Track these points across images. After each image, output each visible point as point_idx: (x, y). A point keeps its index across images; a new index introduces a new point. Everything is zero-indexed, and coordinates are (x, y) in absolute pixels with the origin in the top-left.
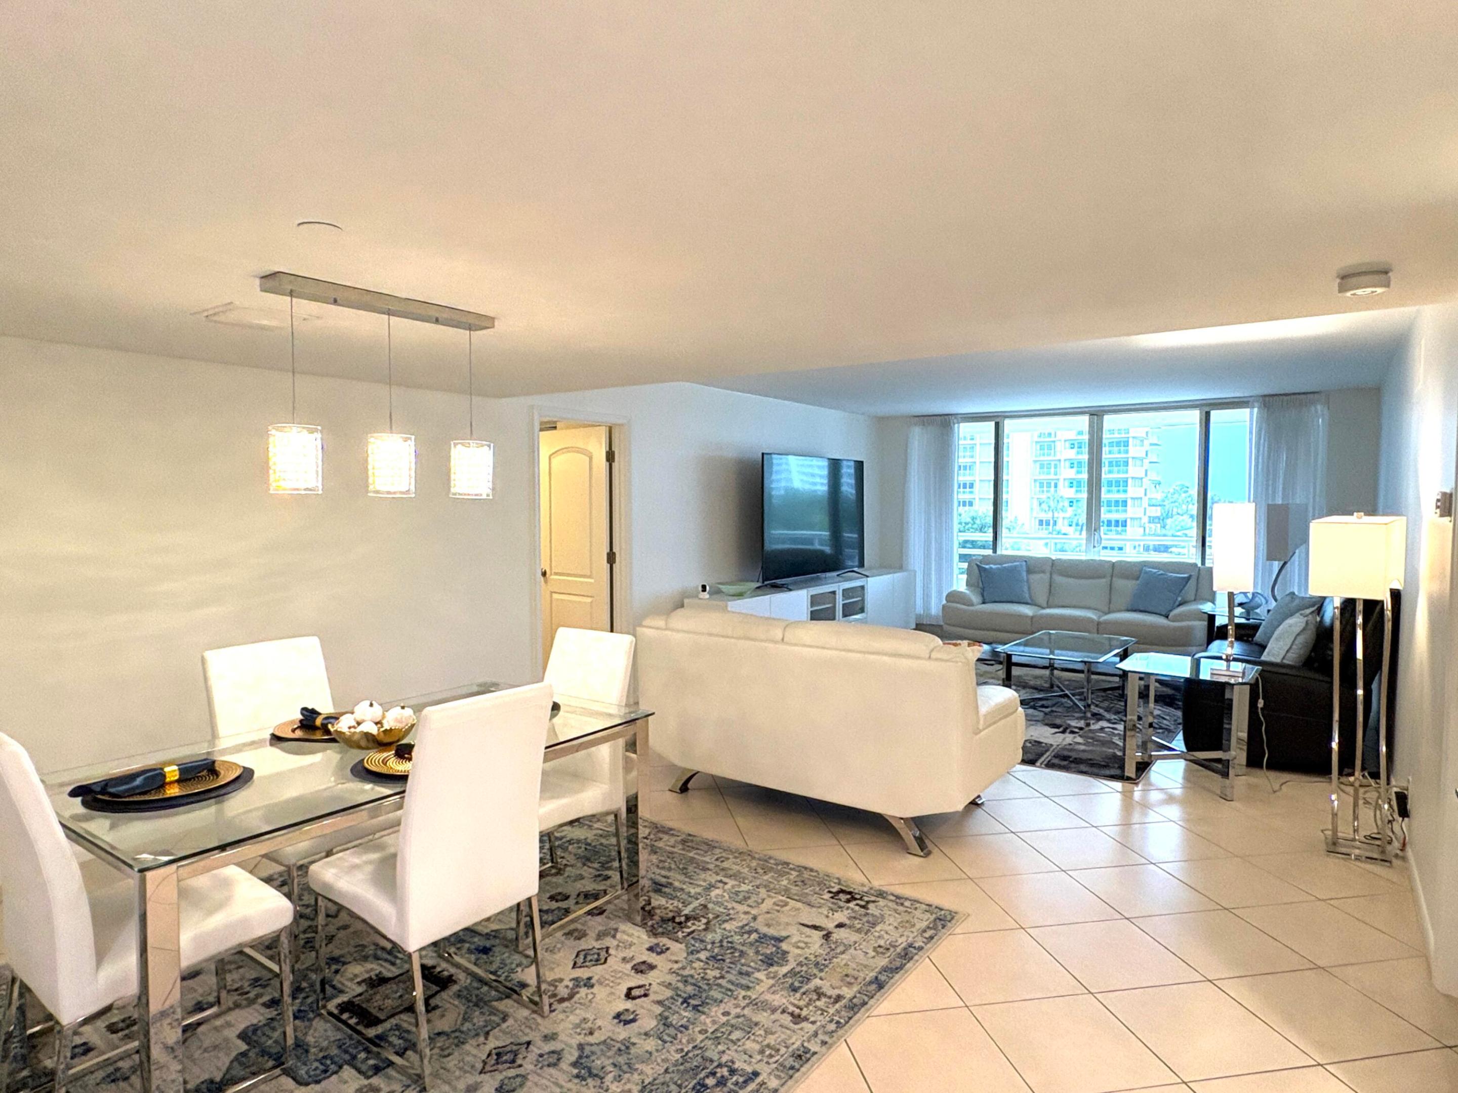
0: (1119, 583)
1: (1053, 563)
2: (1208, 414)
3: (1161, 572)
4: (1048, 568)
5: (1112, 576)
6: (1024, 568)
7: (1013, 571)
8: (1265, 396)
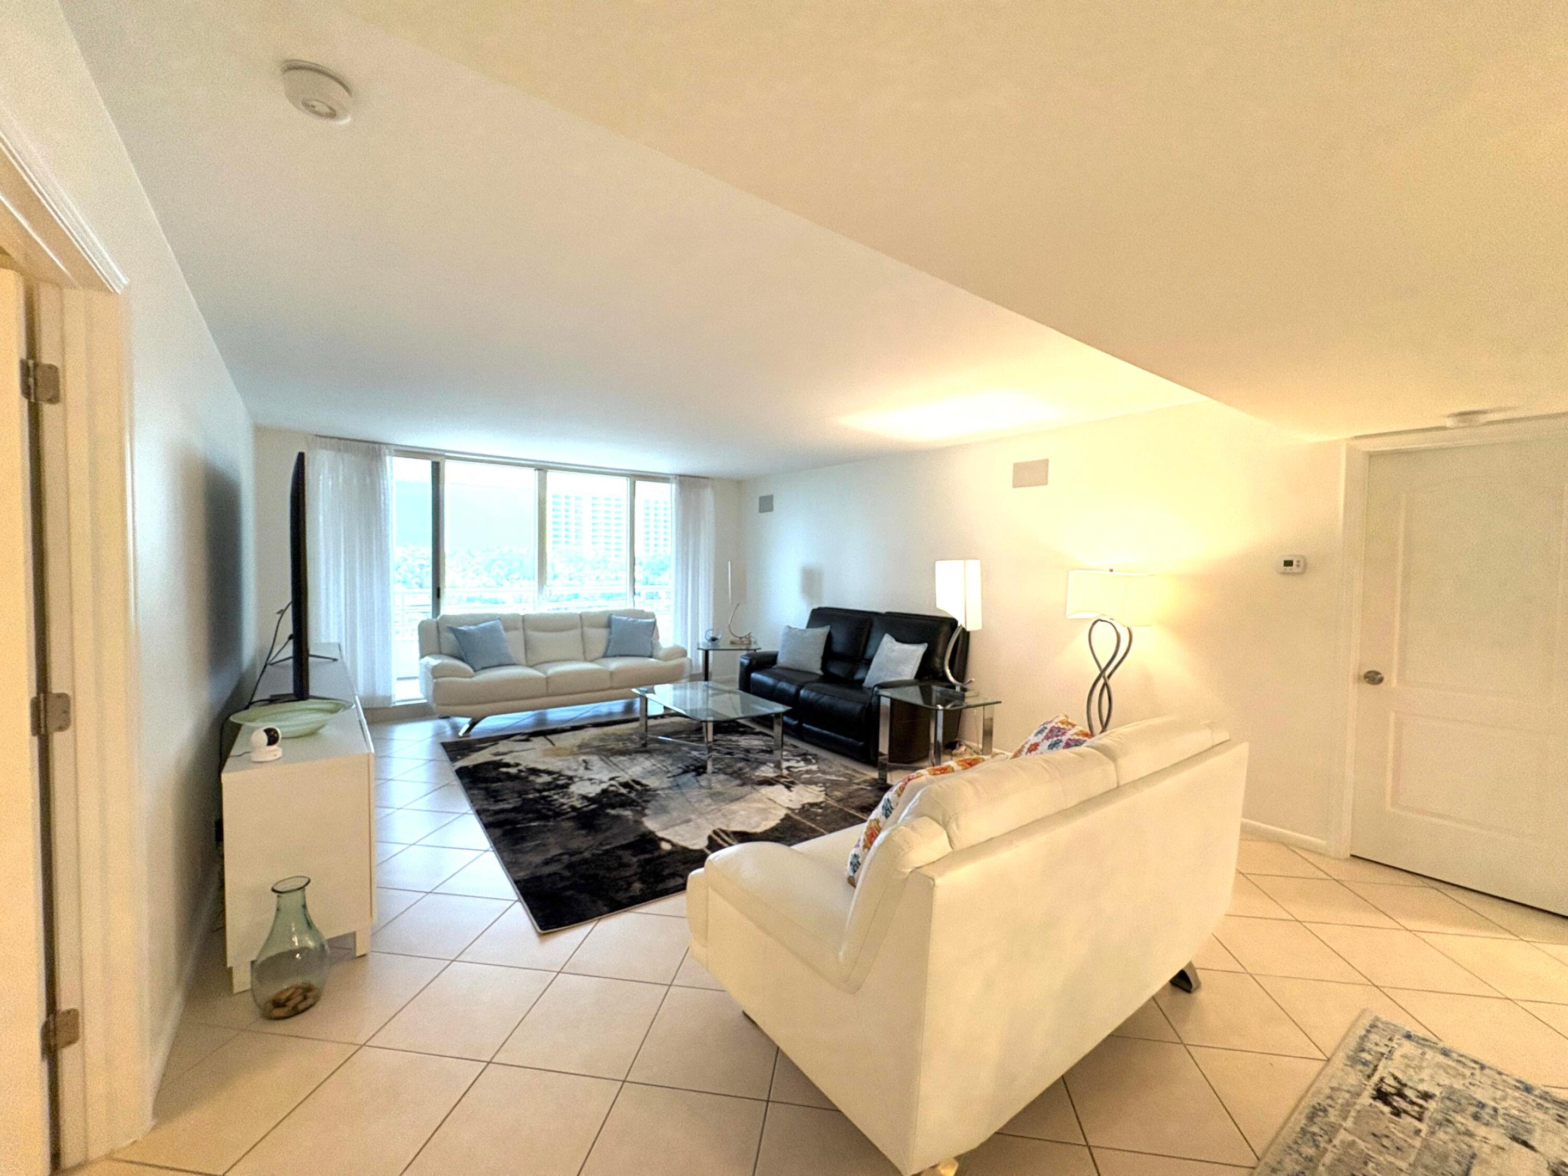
0: (590, 632)
1: (524, 619)
2: (635, 482)
3: (631, 619)
4: (520, 625)
5: (582, 627)
6: (501, 627)
7: (493, 630)
8: (680, 476)
